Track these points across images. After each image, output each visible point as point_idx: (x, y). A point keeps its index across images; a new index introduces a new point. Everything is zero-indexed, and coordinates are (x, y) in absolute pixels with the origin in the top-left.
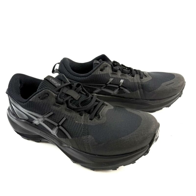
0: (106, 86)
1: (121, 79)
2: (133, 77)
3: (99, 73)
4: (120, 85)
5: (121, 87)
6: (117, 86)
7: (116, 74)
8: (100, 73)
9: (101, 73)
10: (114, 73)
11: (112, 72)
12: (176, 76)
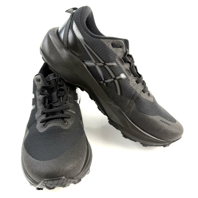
0: (103, 65)
1: (123, 72)
2: (136, 83)
3: (109, 45)
4: (117, 78)
5: (116, 80)
6: (113, 76)
7: (123, 64)
8: (109, 47)
9: (111, 47)
10: (122, 61)
11: (121, 58)
12: (177, 123)
